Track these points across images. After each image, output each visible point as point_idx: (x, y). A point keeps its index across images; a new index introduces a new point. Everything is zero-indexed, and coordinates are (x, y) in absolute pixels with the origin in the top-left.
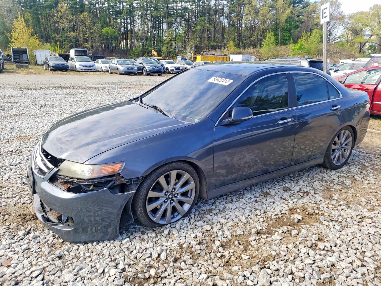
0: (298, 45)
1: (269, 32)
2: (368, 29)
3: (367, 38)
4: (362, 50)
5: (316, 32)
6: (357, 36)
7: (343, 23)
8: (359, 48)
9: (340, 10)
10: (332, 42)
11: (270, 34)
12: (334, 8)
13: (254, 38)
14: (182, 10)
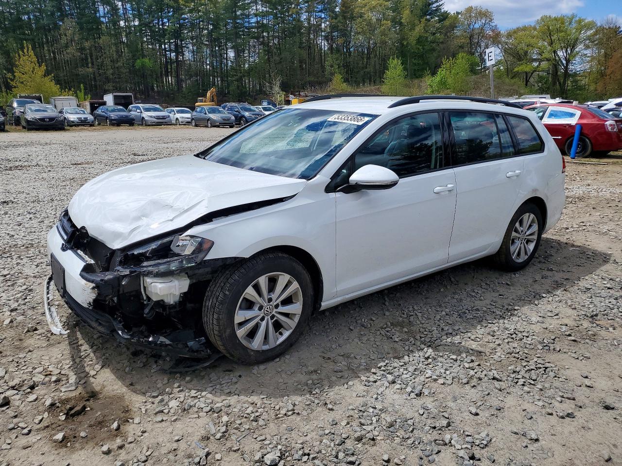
0: (437, 78)
1: (393, 59)
2: (535, 52)
3: (535, 64)
4: (528, 83)
5: (462, 58)
6: (521, 63)
7: (499, 42)
8: (525, 80)
9: (493, 24)
10: (485, 71)
11: (395, 61)
12: (484, 22)
13: (370, 69)
14: (257, 28)
